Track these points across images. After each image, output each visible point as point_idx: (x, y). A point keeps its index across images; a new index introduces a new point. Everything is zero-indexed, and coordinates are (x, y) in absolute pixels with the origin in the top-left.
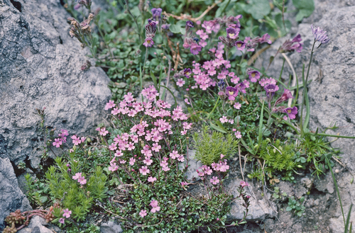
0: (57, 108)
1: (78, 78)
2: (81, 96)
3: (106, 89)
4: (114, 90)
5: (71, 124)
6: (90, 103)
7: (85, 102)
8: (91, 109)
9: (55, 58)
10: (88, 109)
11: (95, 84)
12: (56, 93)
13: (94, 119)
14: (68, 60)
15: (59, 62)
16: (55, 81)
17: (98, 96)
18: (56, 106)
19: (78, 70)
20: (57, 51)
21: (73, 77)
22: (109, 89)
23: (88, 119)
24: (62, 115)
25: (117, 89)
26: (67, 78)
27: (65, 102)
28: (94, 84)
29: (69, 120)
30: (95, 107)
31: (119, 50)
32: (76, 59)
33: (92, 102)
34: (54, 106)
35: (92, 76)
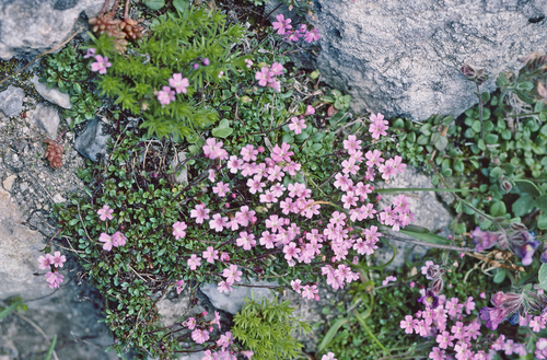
0: (362, 19)
1: (449, 57)
2: (405, 63)
3: (428, 113)
4: (425, 129)
5: (336, 46)
6: (391, 80)
7: (390, 73)
8: (380, 82)
9: (485, 12)
10: (377, 75)
11: (435, 89)
12: (401, 17)
13: (360, 85)
14: (485, 38)
15: (475, 22)
16: (430, 14)
17: (408, 98)
18: (370, 19)
19: (465, 58)
20: (505, 16)
21: (448, 47)
22: (428, 116)
23: (358, 76)
24: (350, 31)
25: (427, 133)
26: (445, 36)
27: (381, 35)
28: (437, 87)
29: (342, 42)
30: (384, 88)
31: (535, 129)
32: (491, 54)
33: (394, 85)
34: (368, 13)
35: (455, 86)
